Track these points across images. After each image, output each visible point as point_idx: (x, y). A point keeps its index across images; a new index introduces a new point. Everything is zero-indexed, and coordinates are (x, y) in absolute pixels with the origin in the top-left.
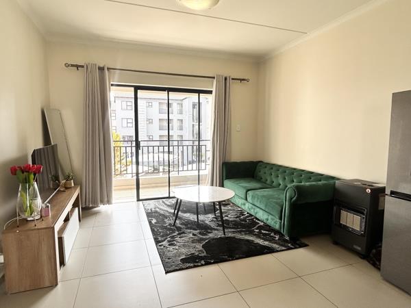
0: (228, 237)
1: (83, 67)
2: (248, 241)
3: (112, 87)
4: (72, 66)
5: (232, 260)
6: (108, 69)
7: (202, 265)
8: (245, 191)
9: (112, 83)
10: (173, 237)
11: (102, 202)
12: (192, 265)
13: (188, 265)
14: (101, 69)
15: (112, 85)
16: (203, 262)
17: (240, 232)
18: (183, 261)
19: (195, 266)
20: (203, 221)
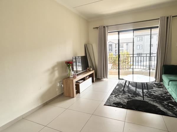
0: (144, 101)
1: (98, 28)
2: (154, 106)
3: (108, 34)
4: (95, 28)
5: (136, 110)
6: (107, 26)
7: (120, 107)
8: (169, 81)
9: (108, 32)
10: (119, 94)
11: (104, 77)
12: (116, 106)
13: (114, 105)
14: (104, 27)
15: (109, 33)
16: (121, 106)
17: (154, 101)
18: (114, 103)
19: (117, 107)
20: (139, 92)
